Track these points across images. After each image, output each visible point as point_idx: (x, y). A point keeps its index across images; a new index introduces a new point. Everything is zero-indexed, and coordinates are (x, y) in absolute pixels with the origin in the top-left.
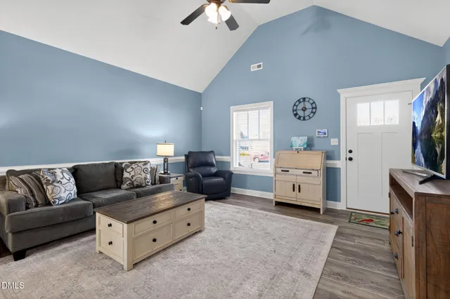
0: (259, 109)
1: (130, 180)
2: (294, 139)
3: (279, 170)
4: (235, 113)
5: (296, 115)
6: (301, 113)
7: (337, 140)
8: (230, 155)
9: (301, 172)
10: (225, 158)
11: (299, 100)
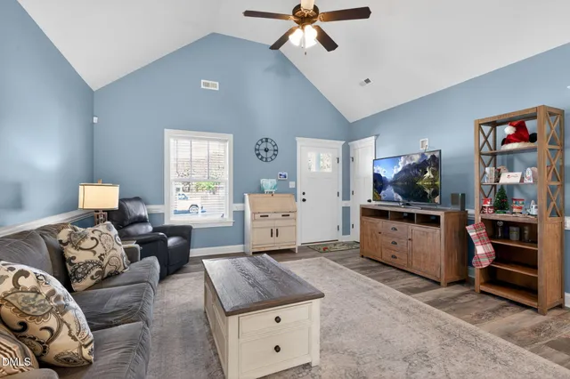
0: (208, 140)
1: (99, 265)
2: (264, 181)
3: (258, 216)
4: (172, 141)
5: (258, 155)
6: (263, 154)
7: (294, 183)
8: (163, 203)
9: (280, 216)
10: (155, 208)
11: (261, 140)
